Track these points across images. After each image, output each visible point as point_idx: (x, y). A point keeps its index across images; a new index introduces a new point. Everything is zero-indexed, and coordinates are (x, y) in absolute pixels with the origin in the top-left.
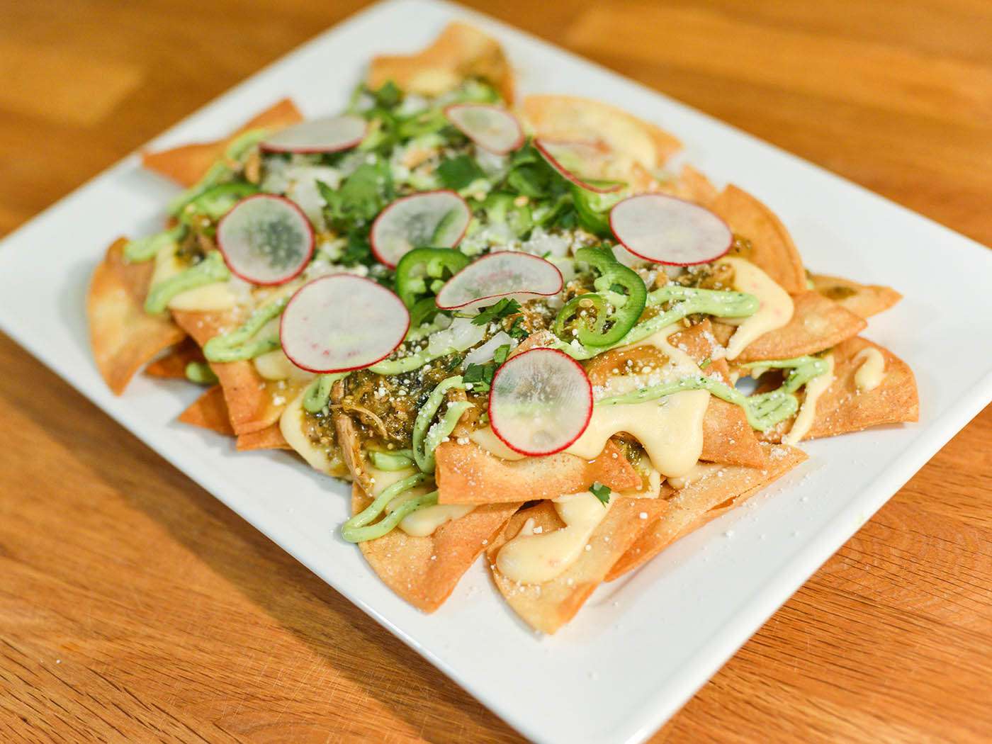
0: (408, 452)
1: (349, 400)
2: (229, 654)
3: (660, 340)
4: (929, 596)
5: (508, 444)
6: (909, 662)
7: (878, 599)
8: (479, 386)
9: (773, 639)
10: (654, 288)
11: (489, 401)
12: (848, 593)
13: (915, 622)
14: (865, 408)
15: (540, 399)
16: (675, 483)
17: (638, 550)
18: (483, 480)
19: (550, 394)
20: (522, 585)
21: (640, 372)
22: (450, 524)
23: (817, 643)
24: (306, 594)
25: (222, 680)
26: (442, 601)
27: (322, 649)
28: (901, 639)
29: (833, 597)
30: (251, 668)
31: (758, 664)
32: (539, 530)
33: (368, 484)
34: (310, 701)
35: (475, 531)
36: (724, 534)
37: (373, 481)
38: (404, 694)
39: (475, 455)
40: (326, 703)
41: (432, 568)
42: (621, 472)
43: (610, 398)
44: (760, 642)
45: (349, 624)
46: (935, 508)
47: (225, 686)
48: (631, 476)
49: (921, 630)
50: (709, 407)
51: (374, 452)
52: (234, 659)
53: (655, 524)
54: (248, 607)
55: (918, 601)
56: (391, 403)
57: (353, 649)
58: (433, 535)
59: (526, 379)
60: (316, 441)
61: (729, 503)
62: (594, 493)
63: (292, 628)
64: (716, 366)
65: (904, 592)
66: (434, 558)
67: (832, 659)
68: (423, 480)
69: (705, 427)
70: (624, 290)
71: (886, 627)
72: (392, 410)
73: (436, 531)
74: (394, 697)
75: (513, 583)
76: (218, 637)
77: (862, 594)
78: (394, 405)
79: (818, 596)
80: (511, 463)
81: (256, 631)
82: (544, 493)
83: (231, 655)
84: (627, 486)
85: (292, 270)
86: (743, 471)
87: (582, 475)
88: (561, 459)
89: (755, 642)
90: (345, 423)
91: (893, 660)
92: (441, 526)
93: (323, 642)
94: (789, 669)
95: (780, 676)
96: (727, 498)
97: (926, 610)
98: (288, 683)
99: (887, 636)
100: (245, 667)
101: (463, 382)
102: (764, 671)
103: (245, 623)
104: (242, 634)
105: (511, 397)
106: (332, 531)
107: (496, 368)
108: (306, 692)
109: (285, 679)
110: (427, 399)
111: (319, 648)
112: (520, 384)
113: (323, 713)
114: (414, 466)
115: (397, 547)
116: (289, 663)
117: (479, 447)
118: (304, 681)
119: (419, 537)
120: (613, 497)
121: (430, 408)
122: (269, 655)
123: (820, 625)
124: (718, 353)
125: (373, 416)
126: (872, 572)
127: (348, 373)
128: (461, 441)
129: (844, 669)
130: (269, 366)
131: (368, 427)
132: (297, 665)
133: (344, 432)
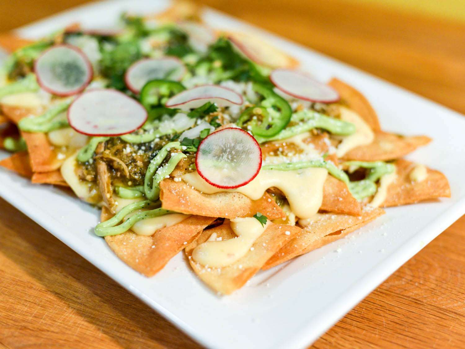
0: (141, 188)
1: (107, 152)
2: (12, 303)
3: (298, 140)
4: (455, 301)
5: (207, 180)
6: (446, 335)
7: (424, 301)
8: (190, 148)
9: (362, 318)
10: (296, 111)
11: (196, 158)
12: (406, 296)
13: (448, 314)
14: (418, 190)
15: (228, 159)
16: (303, 222)
17: (283, 254)
18: (189, 201)
19: (235, 155)
20: (209, 268)
21: (286, 155)
22: (165, 228)
23: (389, 322)
24: (65, 274)
25: (7, 317)
26: (158, 270)
27: (73, 304)
28: (441, 323)
29: (397, 298)
30: (26, 312)
31: (354, 332)
32: (220, 239)
33: (114, 205)
34: (64, 333)
35: (181, 234)
36: (336, 251)
37: (116, 203)
38: (126, 333)
39: (185, 188)
40: (73, 335)
41: (152, 253)
42: (273, 209)
43: (269, 166)
44: (354, 319)
45: (91, 292)
46: (454, 257)
47: (8, 321)
48: (280, 211)
49: (453, 319)
50: (327, 180)
51: (119, 187)
52: (15, 306)
53: (293, 240)
54: (26, 278)
55: (449, 303)
56: (133, 157)
57: (93, 306)
58: (153, 236)
59: (220, 147)
60: (83, 179)
61: (339, 232)
62: (257, 218)
63: (55, 292)
64: (331, 158)
65: (440, 298)
66: (154, 247)
67: (399, 331)
68: (149, 204)
69: (324, 191)
70: (278, 110)
71: (431, 316)
72: (134, 161)
73: (155, 233)
74: (118, 334)
75: (203, 266)
76: (6, 293)
77: (415, 298)
78: (135, 157)
79: (387, 297)
80: (206, 195)
81: (32, 292)
82: (226, 214)
83: (14, 303)
84: (277, 217)
85: (76, 88)
86: (346, 217)
87: (249, 208)
88: (238, 196)
89: (351, 319)
90: (103, 167)
91: (437, 334)
92: (159, 229)
93: (74, 301)
94: (373, 335)
95: (367, 339)
96: (338, 229)
97: (455, 308)
98: (49, 322)
99: (431, 321)
100: (22, 311)
101: (180, 145)
102: (357, 335)
103: (24, 287)
104: (21, 293)
105: (210, 156)
106: (88, 230)
107: (200, 141)
108: (61, 328)
109: (47, 319)
110: (156, 155)
111: (71, 304)
112: (216, 149)
113: (71, 340)
114: (144, 196)
115: (130, 240)
116: (51, 311)
117: (188, 184)
118: (60, 322)
119: (144, 236)
120: (268, 222)
121: (159, 159)
122: (38, 305)
123: (390, 313)
124: (332, 150)
125: (121, 162)
126: (419, 286)
127: (108, 138)
128: (176, 179)
129: (407, 338)
130: (57, 137)
131: (117, 170)
132: (56, 312)
133: (102, 172)
